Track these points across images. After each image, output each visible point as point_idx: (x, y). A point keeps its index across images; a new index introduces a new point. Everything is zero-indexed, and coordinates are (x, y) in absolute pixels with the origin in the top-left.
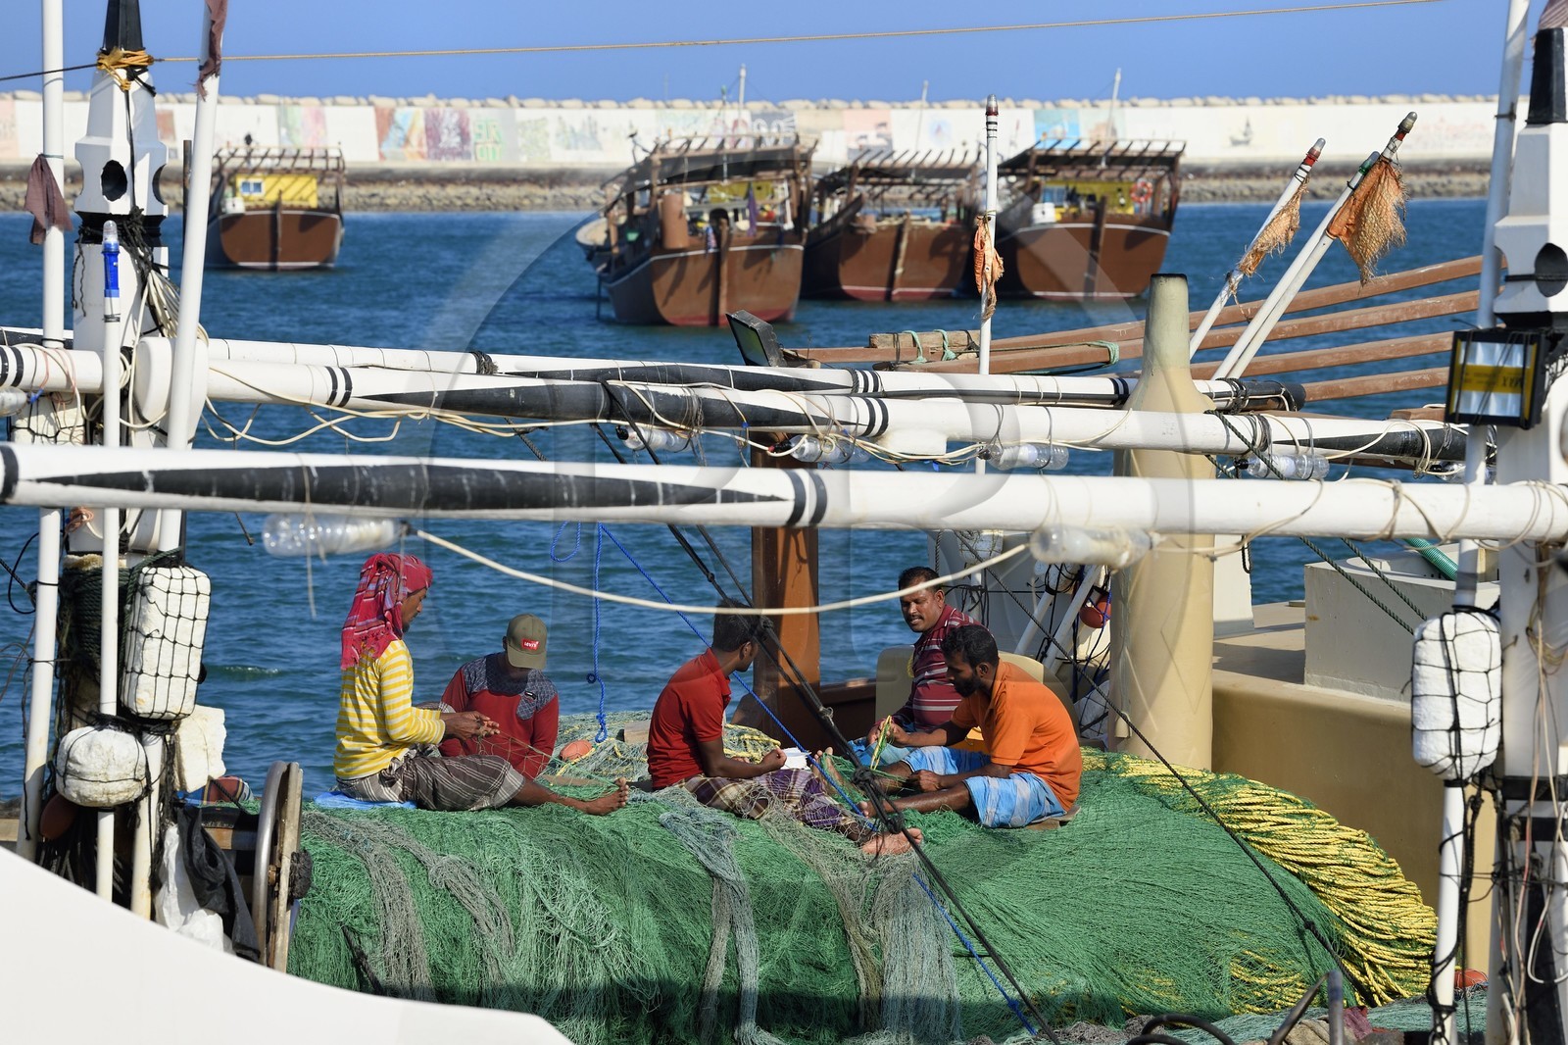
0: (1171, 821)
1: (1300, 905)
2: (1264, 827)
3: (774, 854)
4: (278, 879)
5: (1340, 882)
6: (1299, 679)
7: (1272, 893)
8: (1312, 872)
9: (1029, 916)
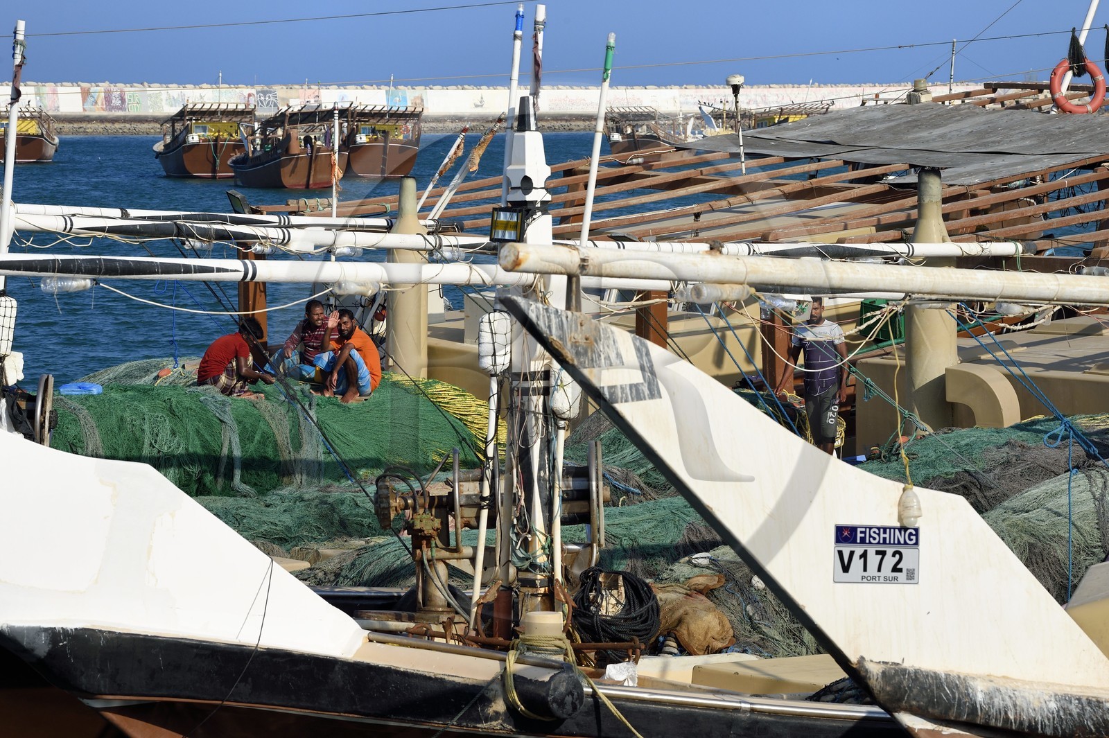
0: (409, 398)
1: (460, 431)
2: (446, 400)
3: (247, 412)
4: (44, 421)
5: (476, 421)
6: (462, 341)
7: (449, 426)
8: (465, 418)
9: (351, 437)
